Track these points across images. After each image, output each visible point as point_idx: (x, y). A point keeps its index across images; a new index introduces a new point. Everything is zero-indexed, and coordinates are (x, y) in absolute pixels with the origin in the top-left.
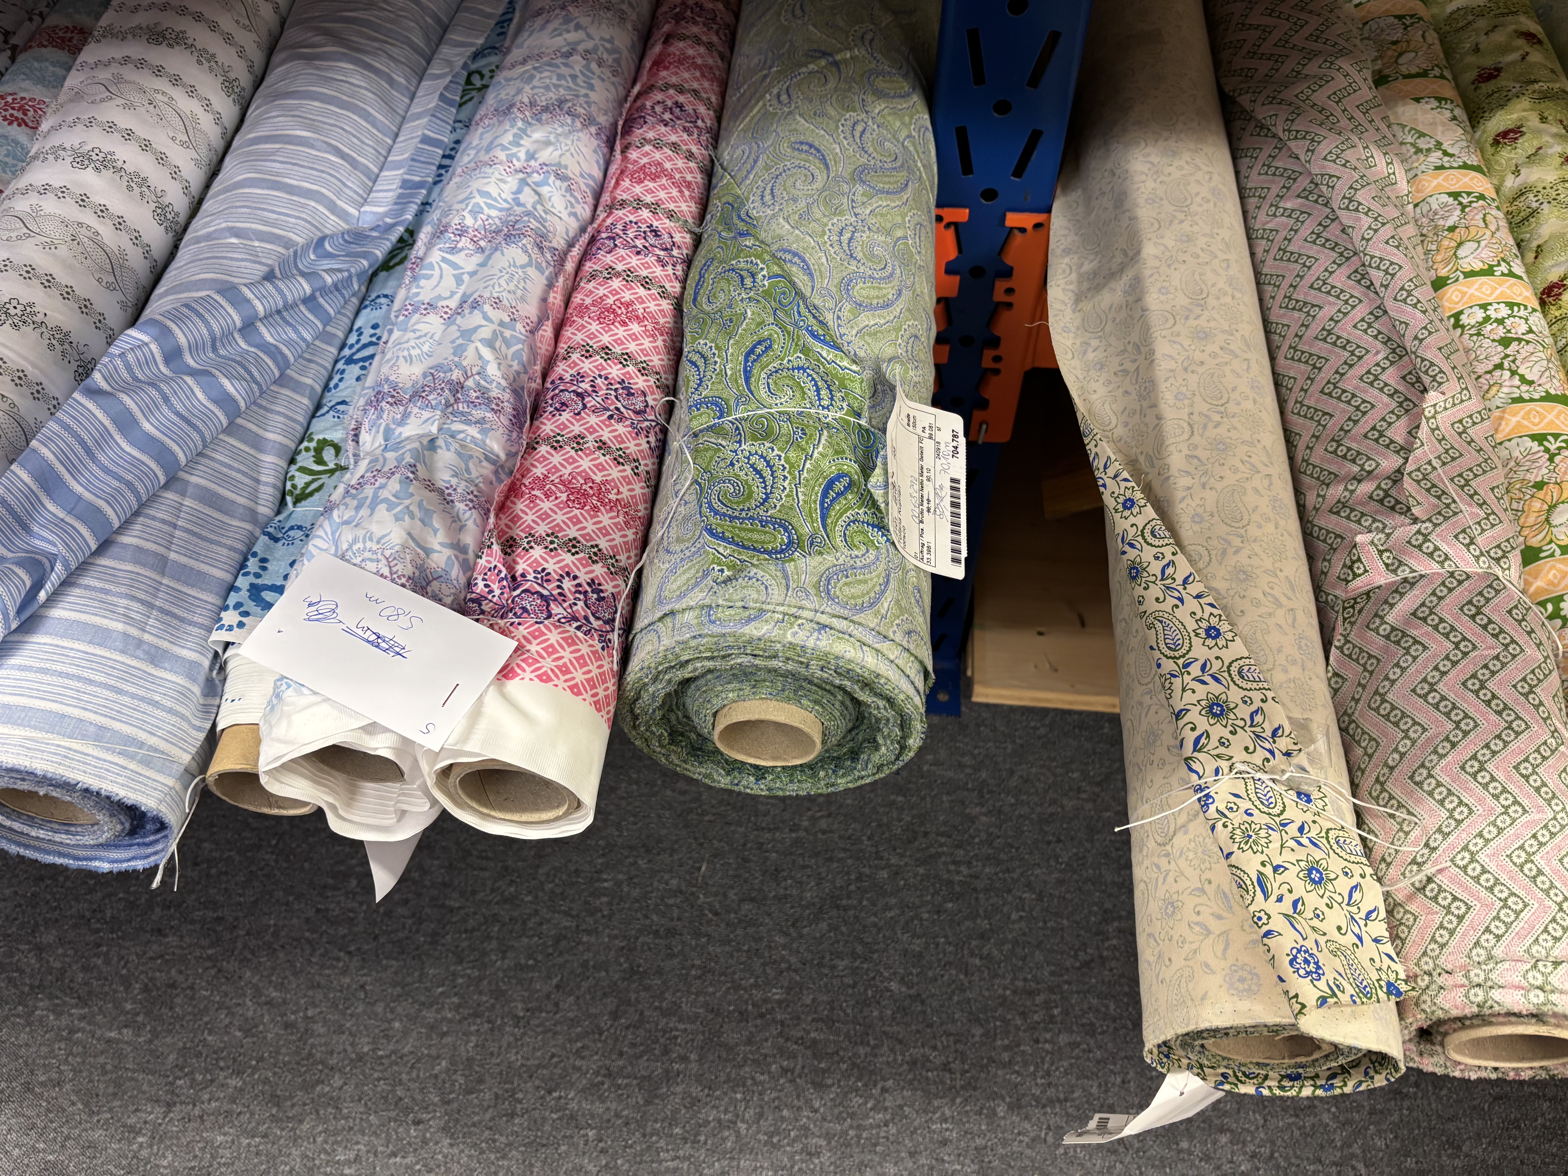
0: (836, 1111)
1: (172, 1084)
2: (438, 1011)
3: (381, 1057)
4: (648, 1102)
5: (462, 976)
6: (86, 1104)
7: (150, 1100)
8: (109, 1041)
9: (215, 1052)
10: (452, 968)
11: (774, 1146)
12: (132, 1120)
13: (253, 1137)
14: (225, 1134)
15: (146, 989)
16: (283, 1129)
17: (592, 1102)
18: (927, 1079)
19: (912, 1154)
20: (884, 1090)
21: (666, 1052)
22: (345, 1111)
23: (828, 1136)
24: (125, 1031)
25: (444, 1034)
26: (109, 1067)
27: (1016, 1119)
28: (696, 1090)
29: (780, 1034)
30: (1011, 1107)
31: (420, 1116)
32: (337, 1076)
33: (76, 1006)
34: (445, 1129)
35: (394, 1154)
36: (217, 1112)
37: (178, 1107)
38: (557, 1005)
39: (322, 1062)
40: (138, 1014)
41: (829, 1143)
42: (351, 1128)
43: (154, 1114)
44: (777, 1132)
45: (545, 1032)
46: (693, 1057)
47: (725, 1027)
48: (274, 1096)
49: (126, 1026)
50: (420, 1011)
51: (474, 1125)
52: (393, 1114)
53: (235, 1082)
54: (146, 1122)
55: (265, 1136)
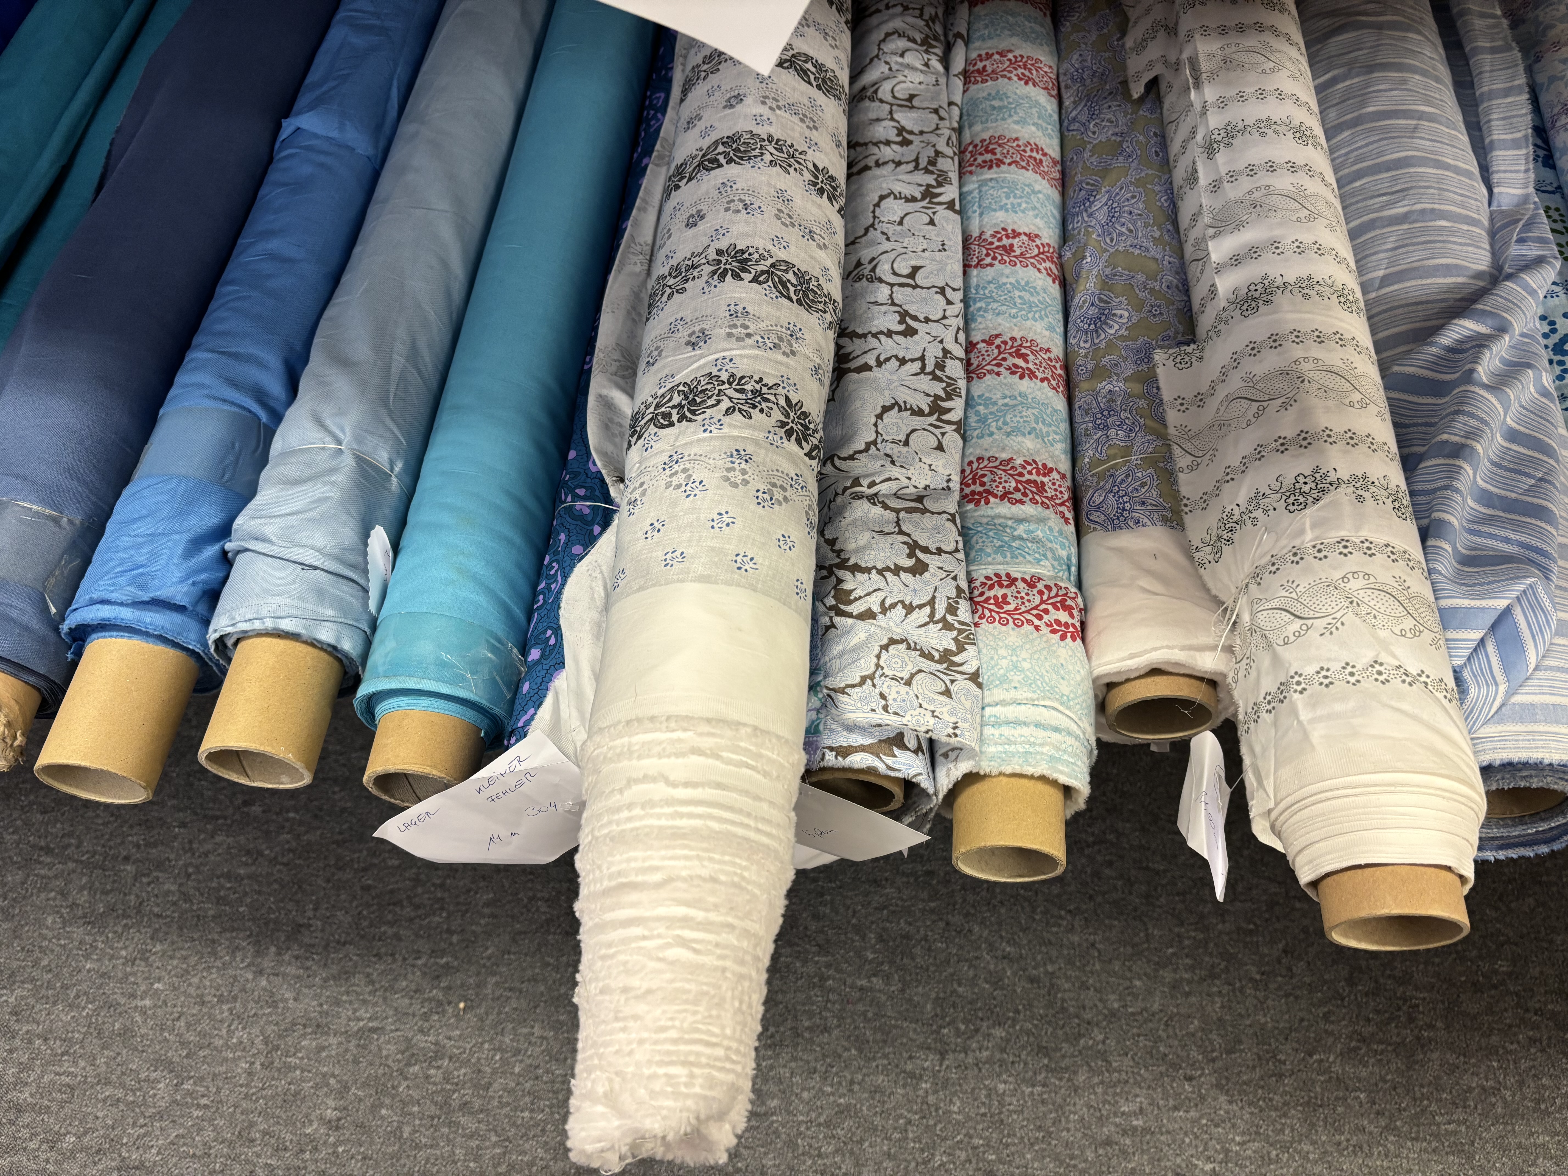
1: (938, 1032)
2: (1175, 971)
3: (1133, 1014)
4: (1409, 1068)
5: (1189, 938)
6: (860, 1050)
7: (921, 1047)
8: (861, 989)
9: (970, 1003)
10: (1176, 930)
12: (909, 1067)
13: (1033, 1086)
14: (1005, 1082)
15: (880, 939)
16: (1061, 1079)
17: (1354, 1066)
21: (1411, 1019)
22: (1115, 1064)
24: (874, 980)
25: (1188, 994)
26: (870, 1015)
28: (1451, 1058)
29: (1518, 1005)
31: (1189, 1072)
32: (1096, 1030)
33: (819, 954)
34: (1219, 1086)
35: (1176, 1108)
36: (989, 1061)
37: (951, 1056)
38: (1290, 969)
39: (1077, 1017)
40: (882, 963)
42: (1127, 1082)
43: (929, 1061)
45: (1287, 996)
46: (1439, 1024)
47: (1462, 996)
48: (1040, 1048)
49: (875, 975)
50: (1156, 970)
51: (1245, 1083)
52: (1163, 1069)
53: (999, 1033)
54: (924, 1069)
55: (1044, 1085)
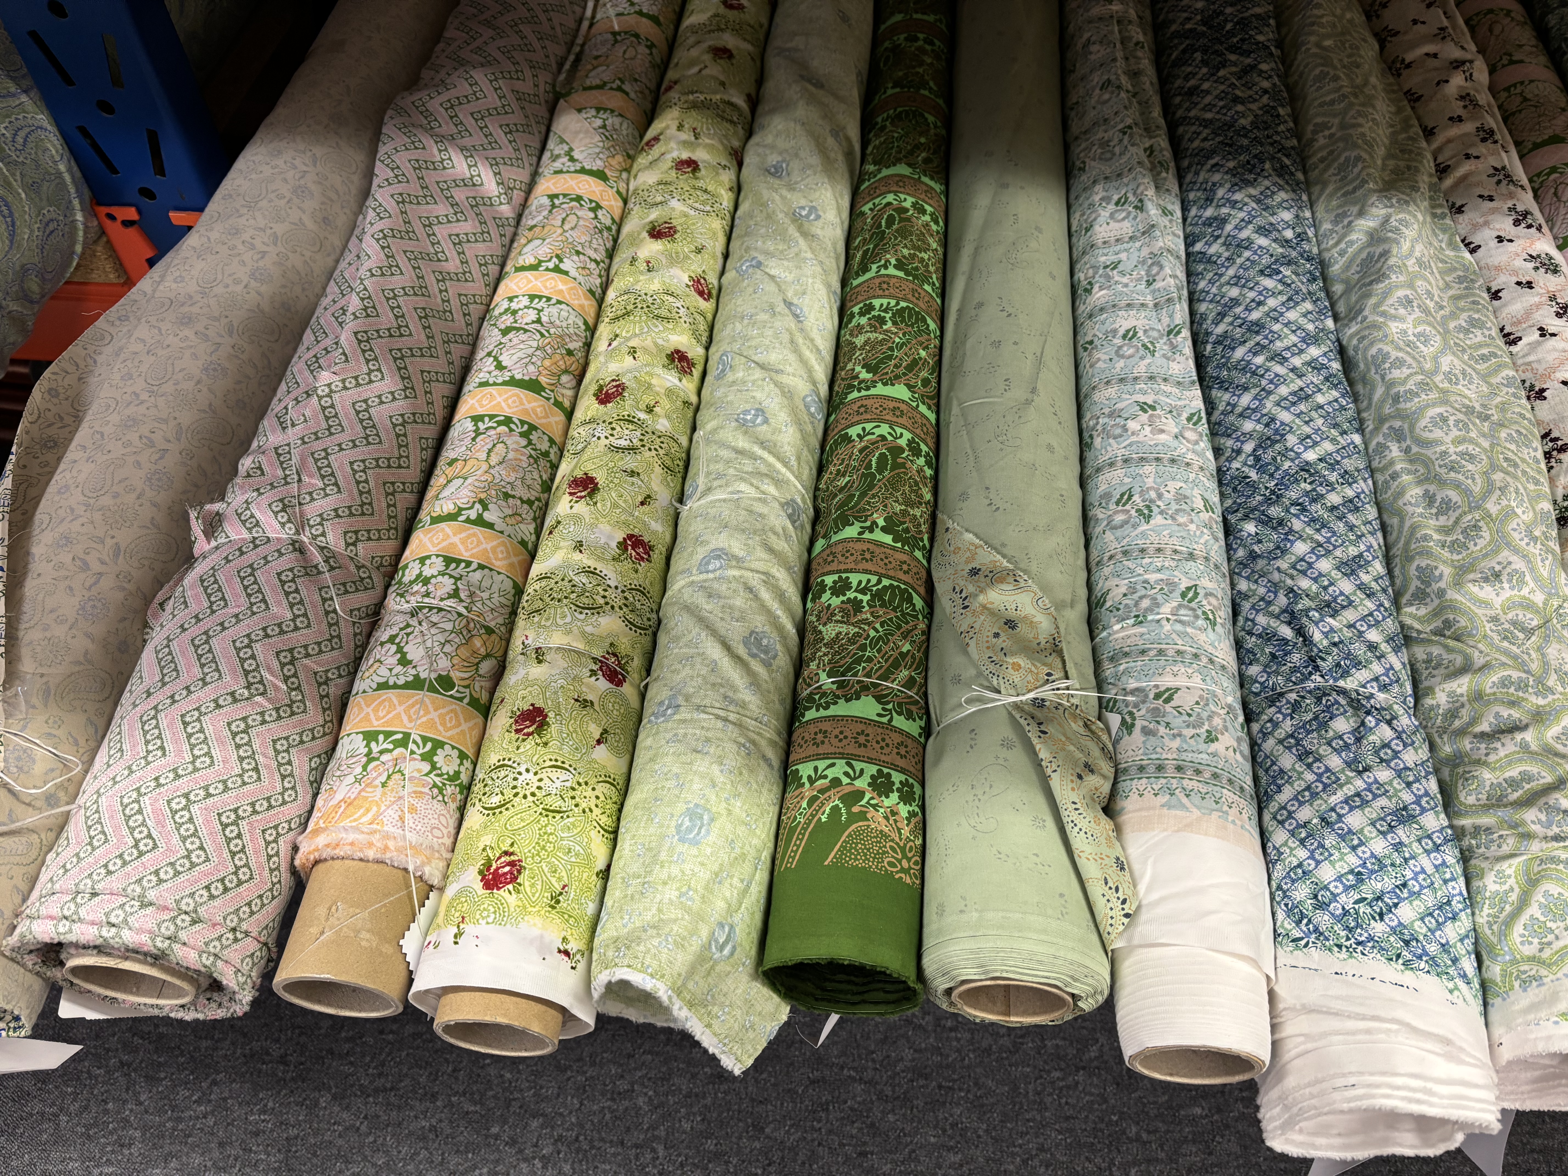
0: (161, 1104)
11: (89, 1137)
18: (260, 1071)
19: (221, 1145)
20: (214, 1083)
23: (145, 1129)
27: (336, 1109)
30: (334, 1097)
41: (144, 1134)
44: (95, 1124)
